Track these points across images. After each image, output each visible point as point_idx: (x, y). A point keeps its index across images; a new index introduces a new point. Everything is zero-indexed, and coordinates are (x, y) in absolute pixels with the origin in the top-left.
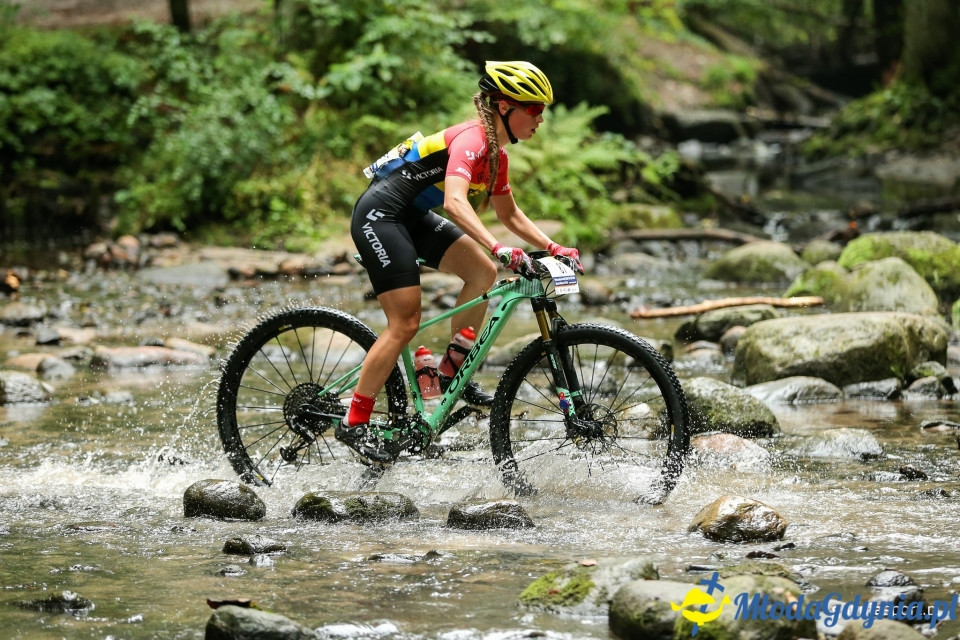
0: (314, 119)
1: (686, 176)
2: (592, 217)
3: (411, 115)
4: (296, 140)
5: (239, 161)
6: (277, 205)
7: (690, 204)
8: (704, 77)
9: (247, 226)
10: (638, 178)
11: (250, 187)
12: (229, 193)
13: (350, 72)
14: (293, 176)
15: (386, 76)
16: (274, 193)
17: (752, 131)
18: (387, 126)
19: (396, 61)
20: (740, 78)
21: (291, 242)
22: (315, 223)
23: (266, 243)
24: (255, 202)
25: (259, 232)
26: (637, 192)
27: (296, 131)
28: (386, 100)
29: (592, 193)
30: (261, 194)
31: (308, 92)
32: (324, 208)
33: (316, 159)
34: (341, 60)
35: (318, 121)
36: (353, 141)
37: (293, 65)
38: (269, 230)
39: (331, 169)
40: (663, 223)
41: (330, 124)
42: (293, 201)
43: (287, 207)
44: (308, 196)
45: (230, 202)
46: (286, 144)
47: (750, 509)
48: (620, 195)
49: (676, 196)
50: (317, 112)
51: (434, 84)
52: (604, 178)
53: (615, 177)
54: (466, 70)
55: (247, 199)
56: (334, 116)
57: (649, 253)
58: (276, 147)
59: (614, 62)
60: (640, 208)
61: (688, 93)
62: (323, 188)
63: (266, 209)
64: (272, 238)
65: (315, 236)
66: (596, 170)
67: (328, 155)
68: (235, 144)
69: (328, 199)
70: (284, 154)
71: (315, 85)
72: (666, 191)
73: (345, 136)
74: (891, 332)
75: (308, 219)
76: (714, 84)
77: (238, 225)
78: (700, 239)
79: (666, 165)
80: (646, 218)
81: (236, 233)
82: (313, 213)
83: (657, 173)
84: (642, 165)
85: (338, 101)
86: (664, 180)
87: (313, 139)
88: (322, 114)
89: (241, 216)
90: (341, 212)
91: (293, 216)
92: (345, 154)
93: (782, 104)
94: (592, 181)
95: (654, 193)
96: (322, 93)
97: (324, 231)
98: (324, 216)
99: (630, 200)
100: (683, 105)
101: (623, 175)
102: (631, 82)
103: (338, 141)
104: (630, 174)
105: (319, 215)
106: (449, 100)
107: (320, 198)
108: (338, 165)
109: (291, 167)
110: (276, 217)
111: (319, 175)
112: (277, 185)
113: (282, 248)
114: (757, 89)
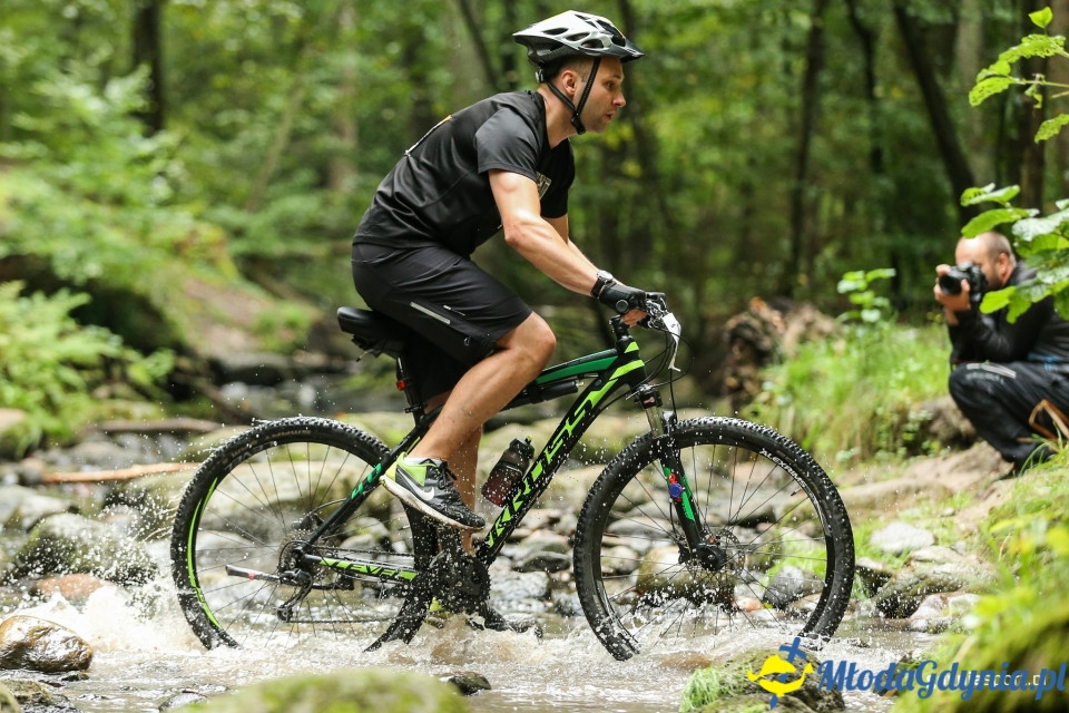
1: (180, 378)
2: (66, 413)
7: (184, 407)
8: (254, 323)
10: (125, 378)
17: (300, 375)
20: (292, 325)
26: (122, 389)
29: (69, 388)
40: (146, 417)
47: (45, 633)
48: (103, 392)
49: (166, 395)
52: (87, 375)
53: (99, 374)
57: (121, 445)
59: (157, 300)
60: (121, 405)
61: (237, 338)
66: (79, 367)
72: (156, 392)
74: (322, 483)
76: (265, 329)
78: (181, 435)
79: (157, 364)
80: (127, 416)
83: (147, 371)
84: (130, 363)
86: (156, 382)
93: (332, 353)
94: (70, 375)
95: (142, 393)
99: (113, 396)
100: (231, 349)
101: (107, 370)
102: (174, 324)
104: (116, 371)
114: (310, 338)
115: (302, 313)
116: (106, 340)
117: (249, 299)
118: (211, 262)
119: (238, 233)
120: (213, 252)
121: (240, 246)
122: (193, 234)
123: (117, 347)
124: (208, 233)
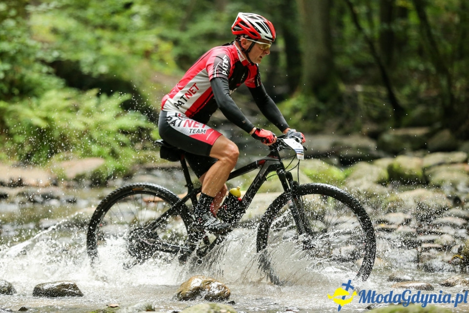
3: (16, 99)
10: (149, 138)
19: (7, 66)
29: (124, 145)
47: (209, 284)
48: (138, 146)
51: (30, 81)
52: (129, 137)
54: (48, 73)
57: (155, 176)
66: (124, 132)
94: (123, 138)
99: (144, 148)
104: (145, 135)
106: (38, 90)
116: (139, 118)
119: (176, 42)
120: (164, 56)
121: (178, 50)
122: (157, 46)
123: (145, 122)
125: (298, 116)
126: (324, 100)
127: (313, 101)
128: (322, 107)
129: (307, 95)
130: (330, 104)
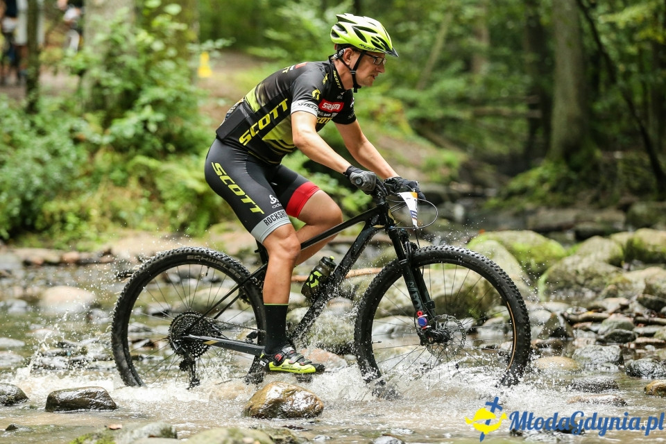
0: (103, 160)
3: (171, 157)
4: (88, 174)
5: (47, 189)
6: (72, 219)
8: (423, 163)
9: (51, 234)
11: (53, 206)
12: (40, 212)
13: (127, 126)
14: (84, 199)
15: (152, 127)
16: (71, 210)
17: (454, 198)
18: (152, 163)
19: (160, 117)
20: (448, 165)
21: (81, 245)
22: (99, 231)
23: (65, 246)
24: (57, 217)
25: (59, 239)
27: (90, 168)
28: (154, 146)
30: (62, 212)
31: (97, 139)
32: (107, 221)
33: (102, 187)
34: (122, 117)
35: (104, 160)
36: (129, 175)
37: (87, 121)
38: (65, 237)
39: (112, 194)
40: (354, 234)
41: (114, 164)
42: (84, 216)
43: (80, 220)
44: (94, 213)
45: (40, 218)
46: (81, 177)
47: (292, 394)
50: (104, 155)
55: (52, 216)
56: (117, 157)
58: (74, 179)
61: (412, 174)
62: (106, 207)
63: (64, 222)
64: (68, 243)
65: (98, 240)
67: (111, 185)
68: (44, 177)
69: (109, 215)
70: (80, 184)
71: (103, 133)
73: (123, 170)
75: (94, 229)
76: (431, 168)
77: (46, 234)
79: (361, 197)
81: (45, 240)
82: (97, 225)
83: (354, 203)
84: (343, 196)
85: (119, 147)
86: (360, 208)
87: (101, 173)
88: (108, 156)
89: (47, 228)
90: (118, 224)
91: (84, 227)
92: (123, 184)
93: (476, 182)
96: (107, 140)
97: (104, 237)
98: (106, 227)
103: (117, 175)
105: (102, 226)
107: (103, 215)
108: (118, 191)
109: (84, 192)
110: (69, 227)
111: (103, 199)
112: (72, 205)
113: (74, 249)
114: (460, 173)
115: (454, 156)
116: (327, 182)
117: (420, 148)
118: (395, 124)
119: (412, 104)
120: (396, 118)
121: (413, 113)
122: (383, 105)
123: (334, 187)
124: (392, 105)
125: (546, 187)
126: (576, 169)
127: (564, 169)
128: (574, 176)
129: (557, 163)
130: (583, 173)
